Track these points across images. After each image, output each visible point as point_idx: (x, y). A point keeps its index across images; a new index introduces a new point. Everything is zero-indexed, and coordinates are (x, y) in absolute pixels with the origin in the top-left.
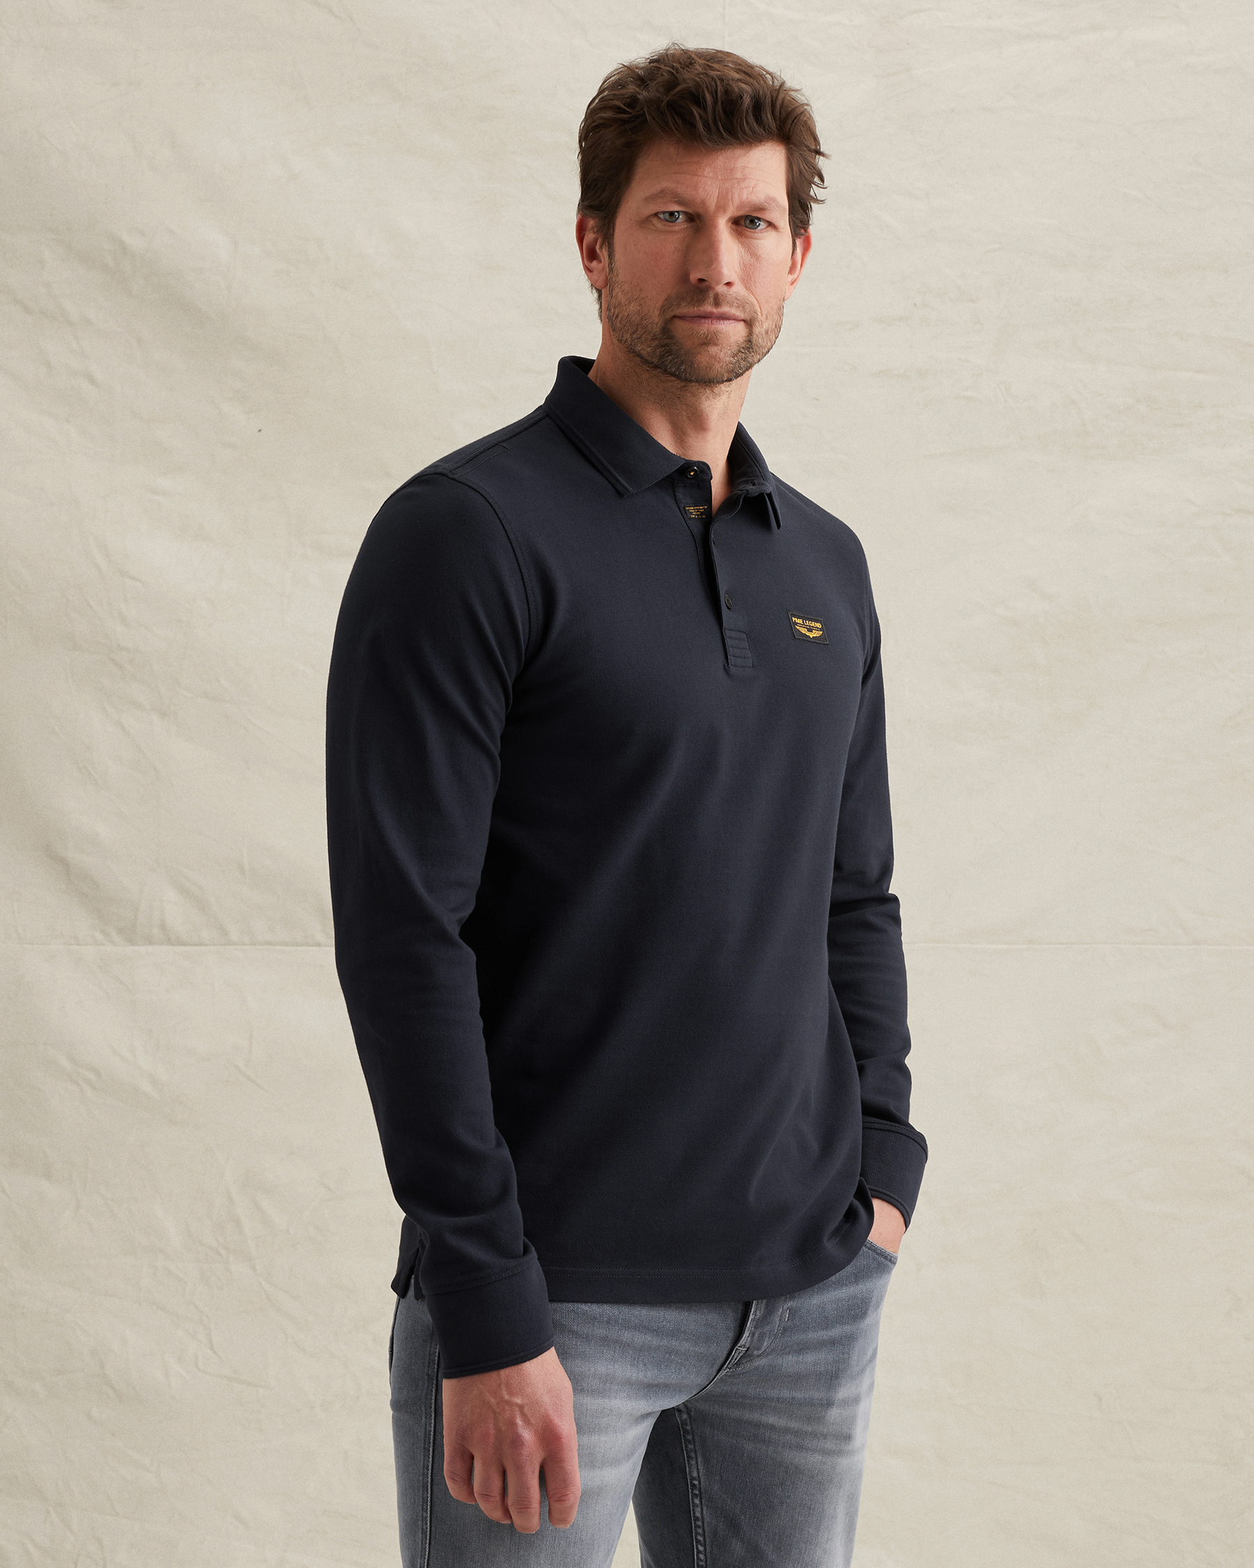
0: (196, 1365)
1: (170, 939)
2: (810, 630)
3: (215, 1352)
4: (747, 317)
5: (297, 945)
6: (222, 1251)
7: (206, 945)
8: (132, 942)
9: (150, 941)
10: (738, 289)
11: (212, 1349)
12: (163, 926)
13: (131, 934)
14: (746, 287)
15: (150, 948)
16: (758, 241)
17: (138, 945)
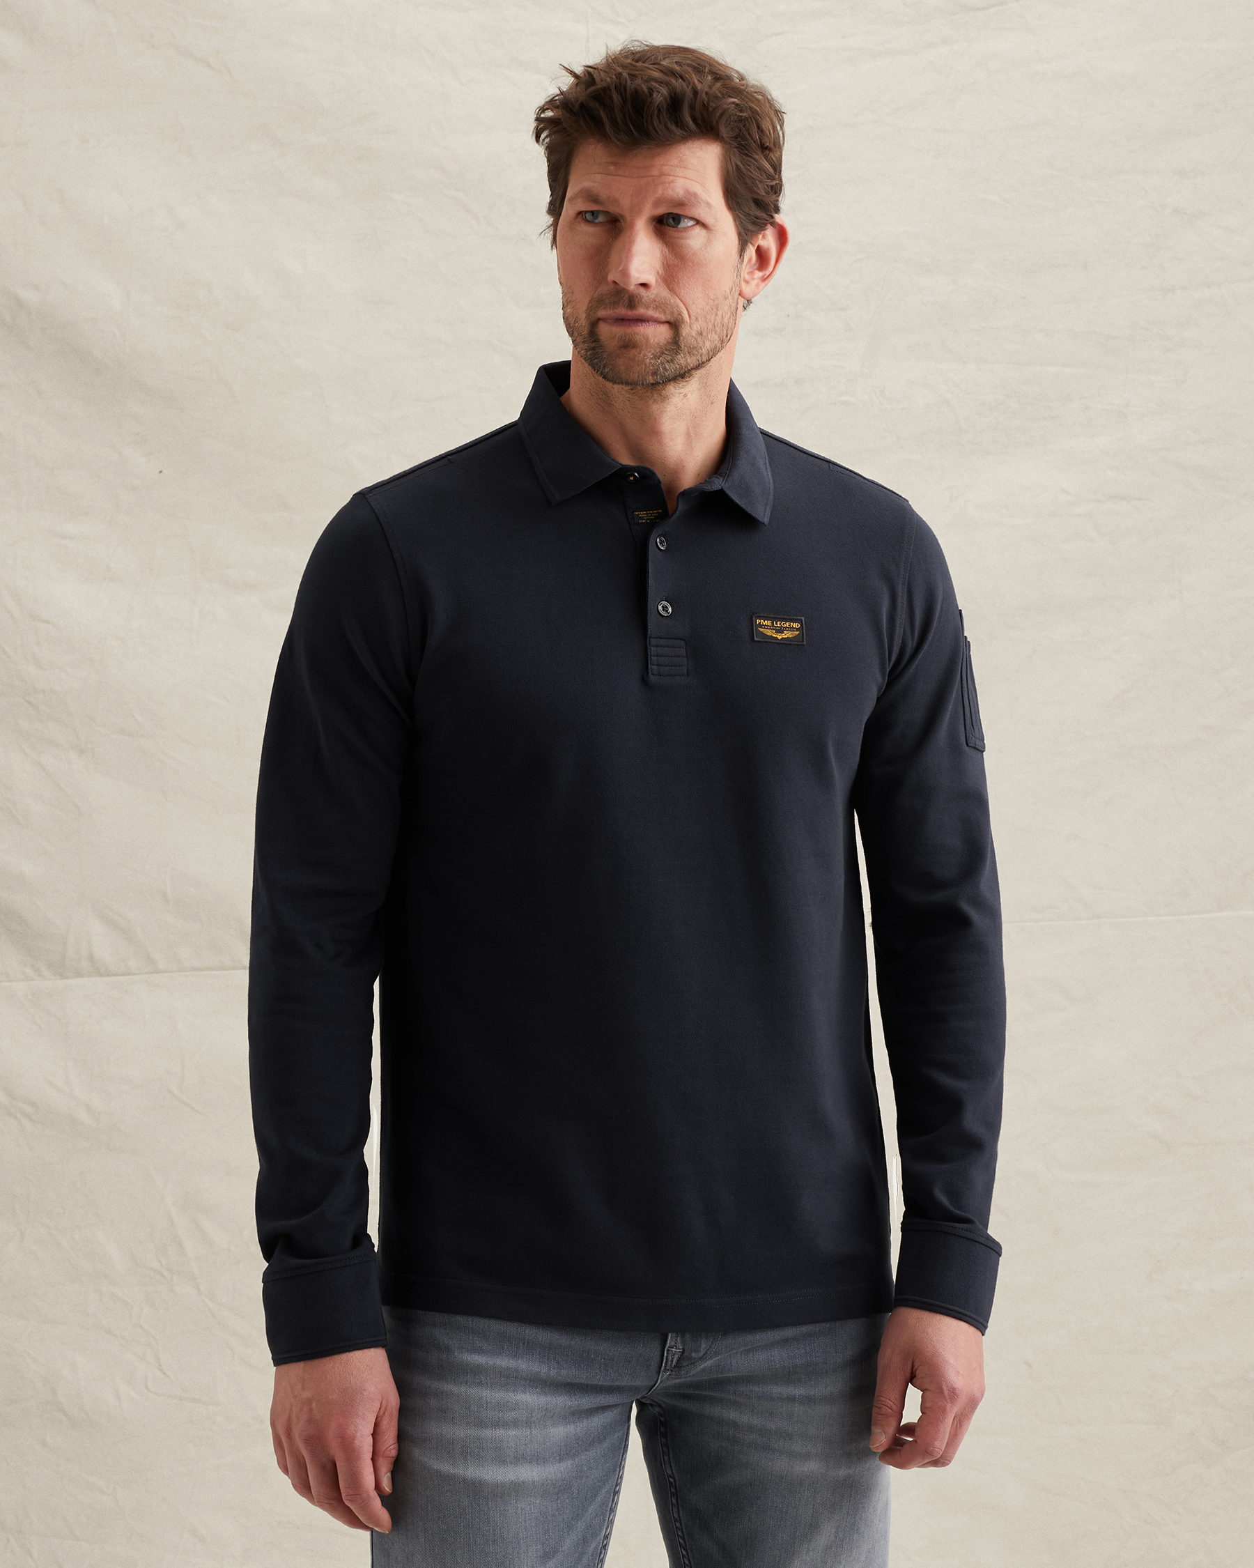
0: (147, 1387)
1: (99, 970)
2: (780, 631)
3: (164, 1373)
4: (669, 318)
5: (224, 968)
6: (166, 1274)
7: (134, 974)
8: (62, 976)
9: (79, 974)
10: (658, 291)
11: (161, 1370)
12: (91, 958)
13: (60, 968)
14: (669, 288)
15: (80, 981)
16: (682, 241)
17: (67, 978)
